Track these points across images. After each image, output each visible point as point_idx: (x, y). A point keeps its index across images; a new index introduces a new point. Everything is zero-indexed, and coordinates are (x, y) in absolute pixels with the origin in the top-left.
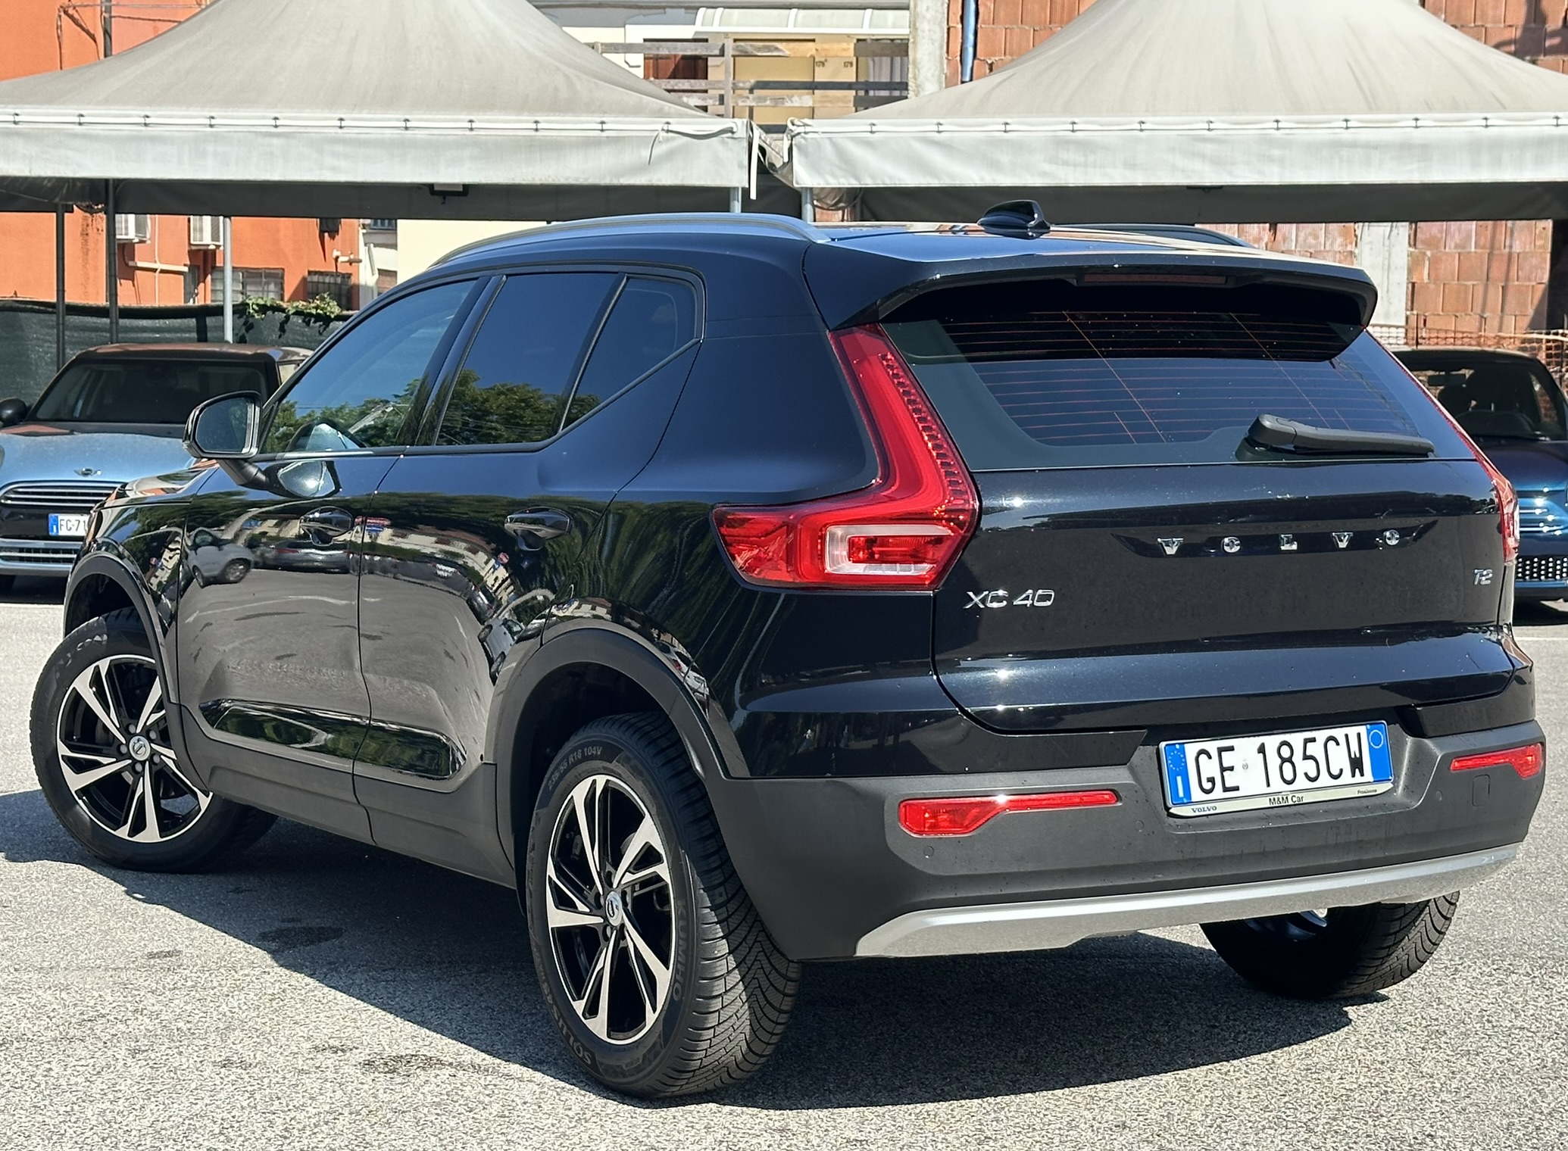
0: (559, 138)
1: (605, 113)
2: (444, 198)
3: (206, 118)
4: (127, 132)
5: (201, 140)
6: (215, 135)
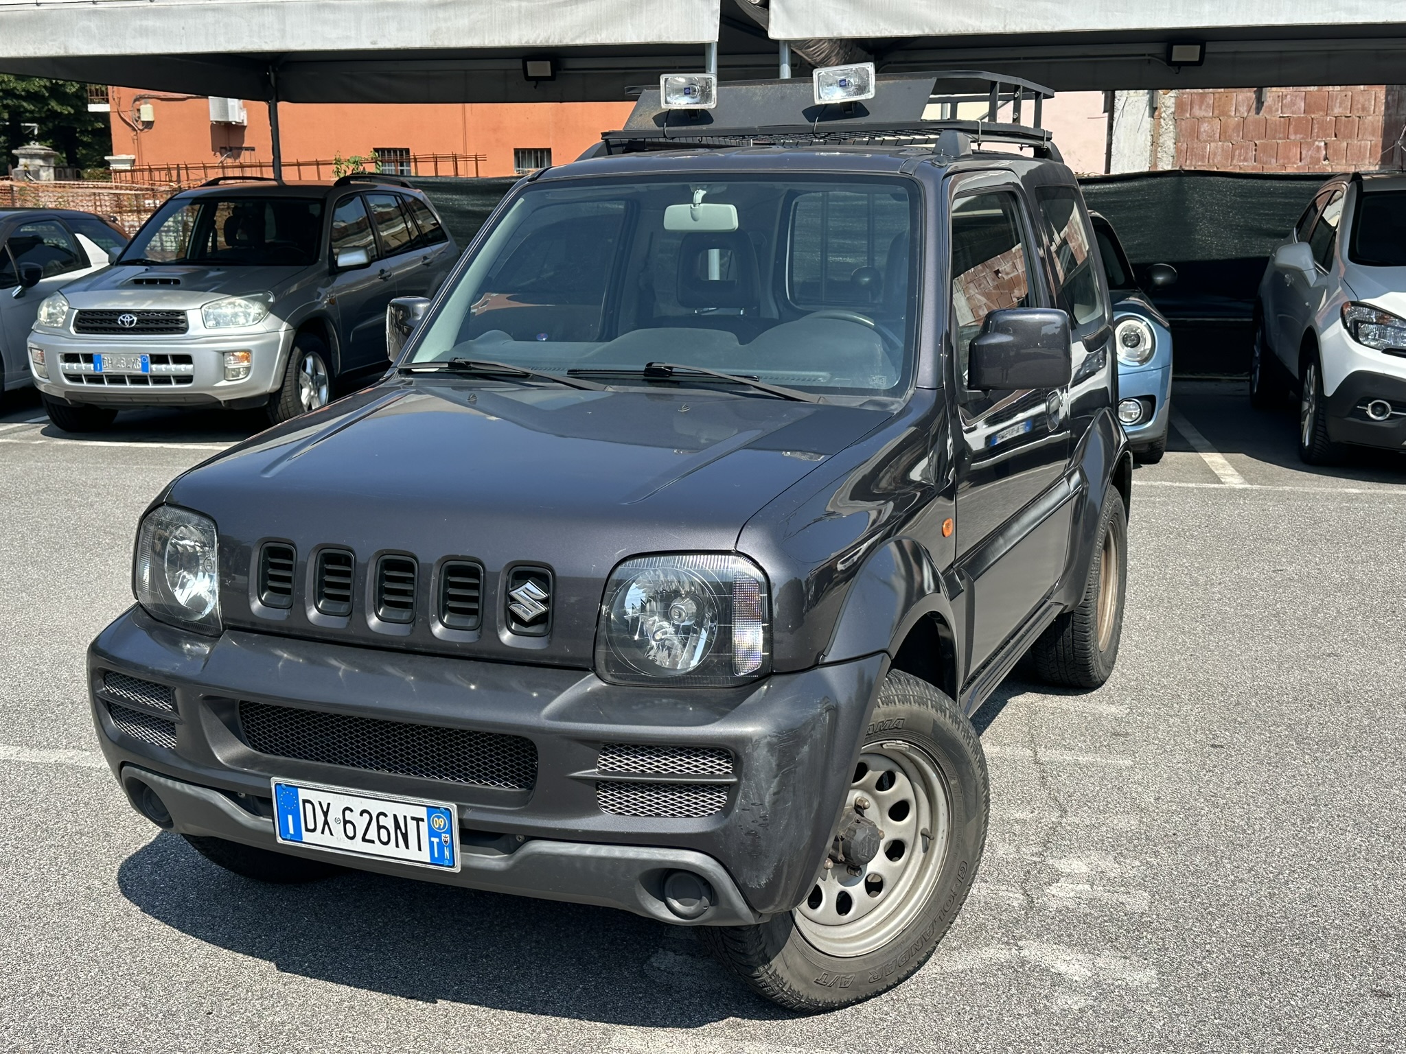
2: (1179, 69)
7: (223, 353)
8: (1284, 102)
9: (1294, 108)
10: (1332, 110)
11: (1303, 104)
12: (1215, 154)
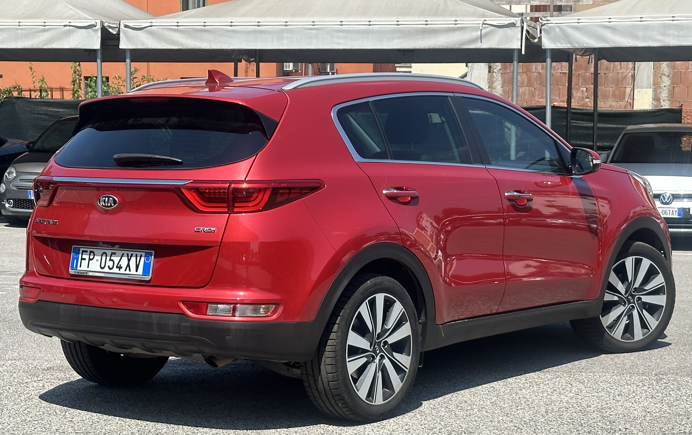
0: (436, 28)
1: (458, 16)
3: (284, 22)
4: (250, 29)
5: (281, 32)
6: (287, 29)
12: (524, 94)
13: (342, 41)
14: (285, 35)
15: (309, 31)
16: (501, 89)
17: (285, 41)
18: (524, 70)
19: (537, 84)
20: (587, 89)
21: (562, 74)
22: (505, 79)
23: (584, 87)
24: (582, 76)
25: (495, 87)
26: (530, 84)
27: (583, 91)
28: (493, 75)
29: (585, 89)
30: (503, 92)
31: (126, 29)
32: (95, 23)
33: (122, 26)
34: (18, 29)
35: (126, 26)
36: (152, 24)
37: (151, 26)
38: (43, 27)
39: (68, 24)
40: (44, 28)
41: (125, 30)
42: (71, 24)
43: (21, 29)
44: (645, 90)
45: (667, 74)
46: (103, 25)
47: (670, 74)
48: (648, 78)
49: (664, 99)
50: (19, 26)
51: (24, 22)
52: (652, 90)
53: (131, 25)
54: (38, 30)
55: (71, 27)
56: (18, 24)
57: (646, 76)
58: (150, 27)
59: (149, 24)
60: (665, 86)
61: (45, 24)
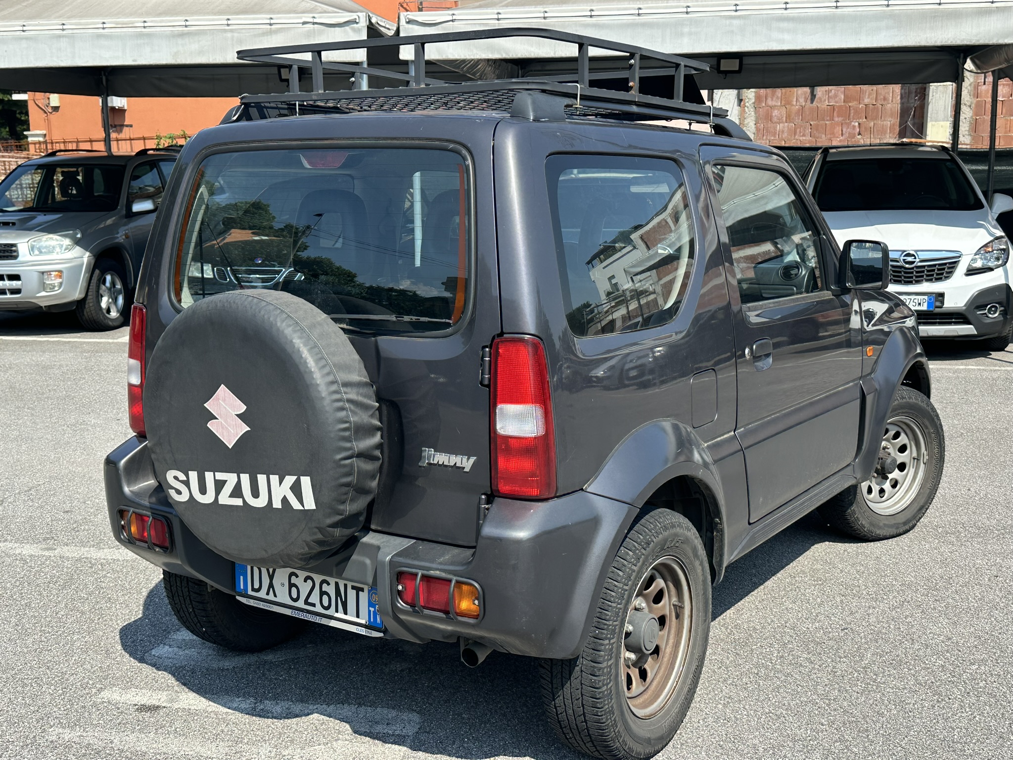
3: (683, 7)
4: (625, 21)
5: (679, 24)
6: (691, 20)
7: (43, 273)
8: (830, 95)
9: (837, 99)
10: (863, 100)
11: (843, 97)
12: (783, 131)
13: (787, 37)
14: (686, 30)
15: (728, 22)
16: (754, 126)
17: (686, 40)
18: (783, 103)
19: (799, 119)
20: (859, 124)
21: (829, 107)
22: (759, 115)
23: (855, 122)
24: (854, 109)
25: (748, 124)
26: (789, 118)
27: (854, 126)
28: (744, 111)
29: (857, 124)
30: (757, 130)
31: (410, 26)
32: (357, 18)
33: (403, 22)
34: (225, 31)
35: (409, 22)
36: (454, 17)
37: (452, 21)
38: (269, 27)
39: (311, 20)
40: (271, 28)
41: (408, 29)
42: (315, 21)
43: (232, 31)
44: (942, 123)
45: (968, 104)
46: (370, 21)
47: (972, 103)
48: (945, 108)
49: (964, 133)
50: (228, 25)
51: (236, 20)
52: (949, 122)
53: (420, 19)
54: (260, 31)
55: (316, 26)
56: (226, 22)
57: (943, 107)
58: (451, 23)
59: (450, 18)
60: (966, 118)
61: (272, 21)
